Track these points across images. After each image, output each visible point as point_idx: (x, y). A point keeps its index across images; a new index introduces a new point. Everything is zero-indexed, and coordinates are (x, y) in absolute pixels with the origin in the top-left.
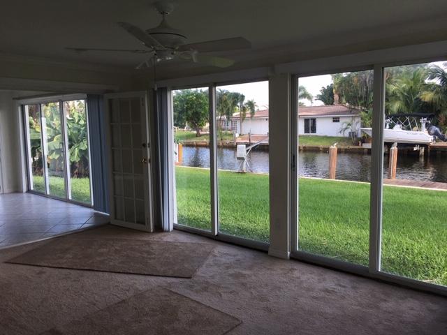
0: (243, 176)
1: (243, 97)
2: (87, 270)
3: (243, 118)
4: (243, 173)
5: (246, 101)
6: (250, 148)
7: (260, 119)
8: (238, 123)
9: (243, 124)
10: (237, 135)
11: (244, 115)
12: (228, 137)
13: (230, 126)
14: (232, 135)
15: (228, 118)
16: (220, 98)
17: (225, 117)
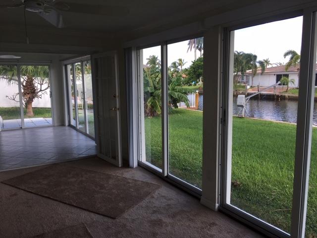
0: (241, 120)
1: (255, 57)
2: (46, 197)
3: (254, 74)
4: (241, 118)
5: (258, 60)
6: (249, 97)
7: (269, 74)
8: (251, 78)
9: (254, 78)
10: (248, 87)
11: (256, 71)
12: (241, 88)
13: (245, 80)
14: (244, 87)
15: (242, 73)
16: (237, 59)
17: (240, 73)
